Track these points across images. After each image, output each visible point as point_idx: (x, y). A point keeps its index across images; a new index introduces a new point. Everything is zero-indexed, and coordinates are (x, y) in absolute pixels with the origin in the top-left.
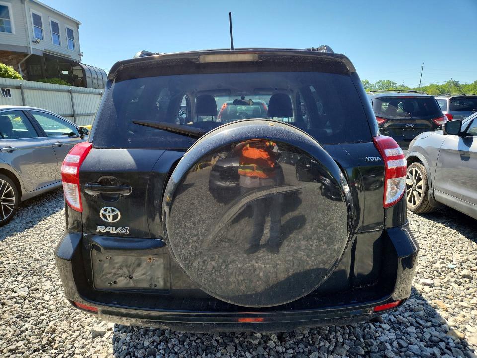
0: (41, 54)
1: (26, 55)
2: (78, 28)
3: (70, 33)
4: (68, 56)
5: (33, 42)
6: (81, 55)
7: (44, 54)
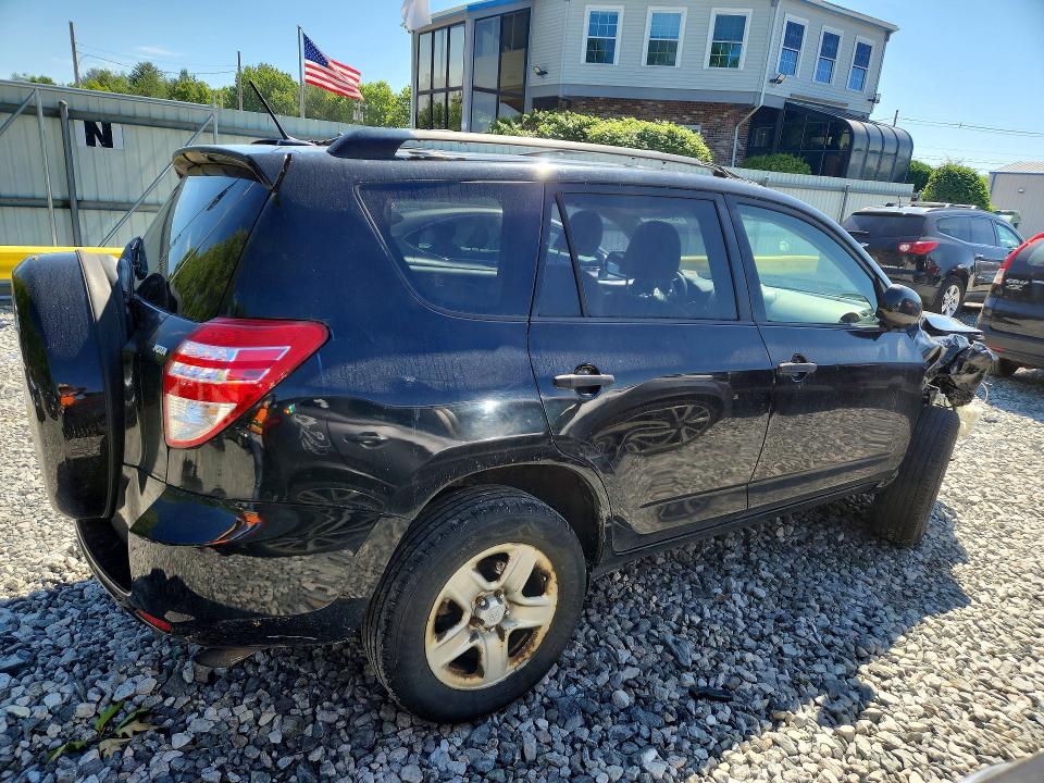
0: (779, 105)
1: (747, 108)
2: (887, 39)
3: (863, 54)
4: (842, 104)
5: (772, 81)
6: (874, 100)
7: (786, 104)
